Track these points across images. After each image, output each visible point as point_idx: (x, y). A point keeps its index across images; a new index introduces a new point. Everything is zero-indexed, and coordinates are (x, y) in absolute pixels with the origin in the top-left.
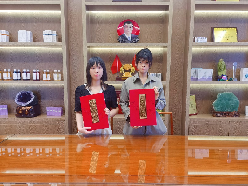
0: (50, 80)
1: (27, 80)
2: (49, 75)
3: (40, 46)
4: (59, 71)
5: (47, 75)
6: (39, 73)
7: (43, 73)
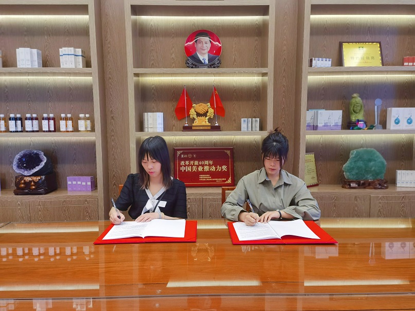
0: (72, 131)
1: (33, 131)
2: (70, 123)
3: (54, 74)
4: (87, 116)
5: (68, 123)
6: (54, 119)
7: (61, 119)
